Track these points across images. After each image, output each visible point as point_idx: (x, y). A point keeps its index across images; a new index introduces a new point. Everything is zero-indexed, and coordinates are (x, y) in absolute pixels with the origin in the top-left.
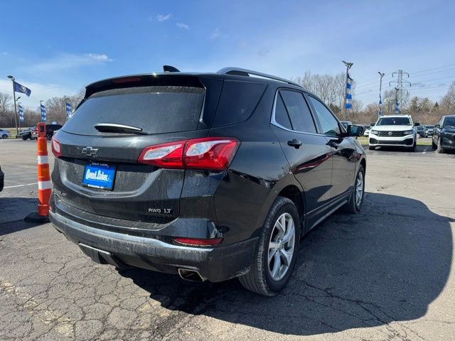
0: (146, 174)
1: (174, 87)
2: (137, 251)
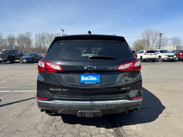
0: (117, 75)
1: (113, 41)
2: (117, 106)
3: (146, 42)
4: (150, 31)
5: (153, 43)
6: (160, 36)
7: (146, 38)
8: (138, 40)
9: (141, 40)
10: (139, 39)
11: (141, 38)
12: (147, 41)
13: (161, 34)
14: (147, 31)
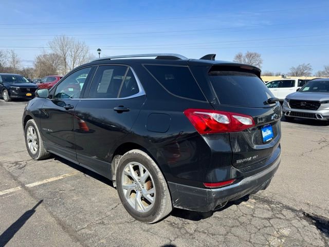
3: (59, 59)
4: (66, 40)
5: (74, 63)
6: (99, 53)
7: (59, 52)
8: (43, 54)
9: (48, 54)
10: (46, 53)
11: (49, 52)
12: (62, 59)
13: (99, 50)
14: (61, 39)
